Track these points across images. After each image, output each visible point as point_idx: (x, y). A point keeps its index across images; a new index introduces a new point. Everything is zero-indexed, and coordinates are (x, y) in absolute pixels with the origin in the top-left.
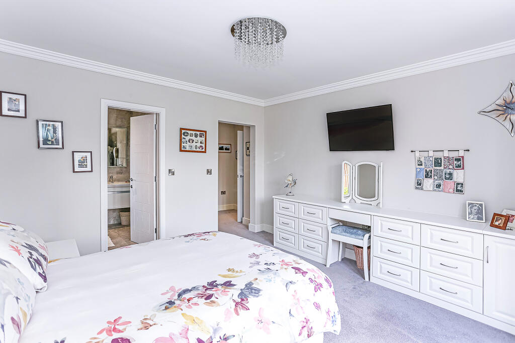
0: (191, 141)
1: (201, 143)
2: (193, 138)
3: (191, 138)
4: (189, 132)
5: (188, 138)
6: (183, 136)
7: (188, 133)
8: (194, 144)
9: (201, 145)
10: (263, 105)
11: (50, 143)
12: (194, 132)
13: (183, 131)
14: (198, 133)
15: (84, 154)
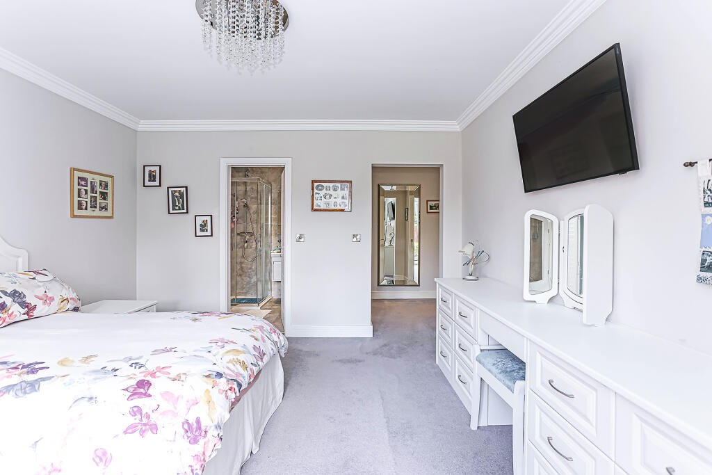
0: (327, 197)
1: (343, 198)
2: (331, 192)
3: (328, 192)
4: (325, 184)
5: (322, 193)
6: (315, 191)
7: (323, 186)
8: (333, 200)
9: (343, 200)
10: (458, 129)
11: (177, 208)
12: (331, 185)
13: (316, 184)
14: (339, 185)
15: (205, 218)
